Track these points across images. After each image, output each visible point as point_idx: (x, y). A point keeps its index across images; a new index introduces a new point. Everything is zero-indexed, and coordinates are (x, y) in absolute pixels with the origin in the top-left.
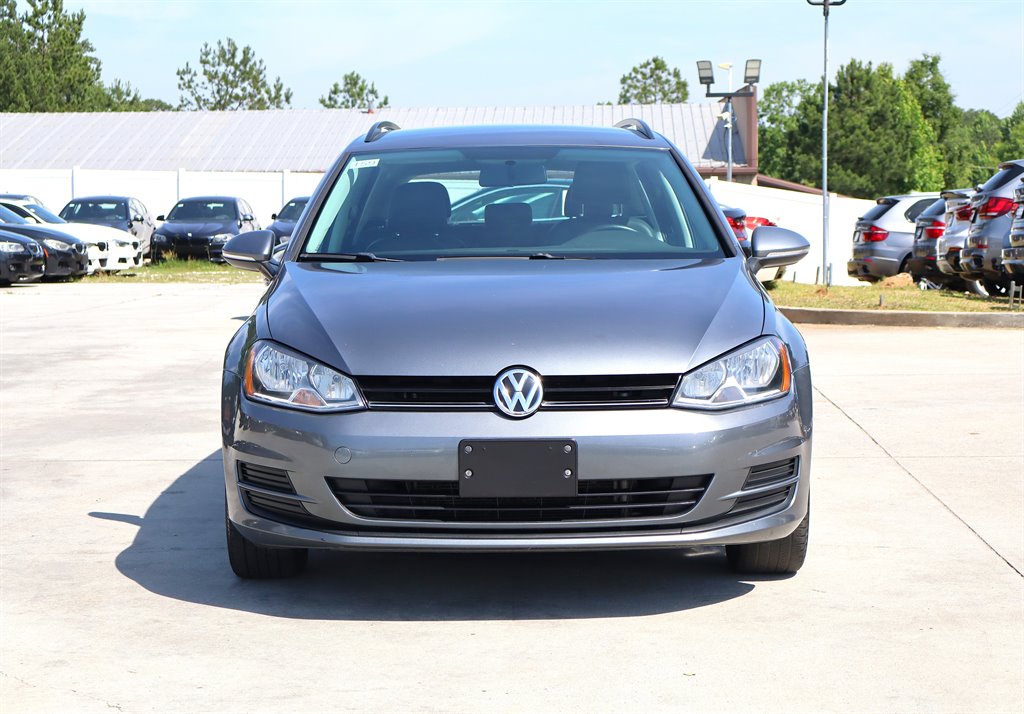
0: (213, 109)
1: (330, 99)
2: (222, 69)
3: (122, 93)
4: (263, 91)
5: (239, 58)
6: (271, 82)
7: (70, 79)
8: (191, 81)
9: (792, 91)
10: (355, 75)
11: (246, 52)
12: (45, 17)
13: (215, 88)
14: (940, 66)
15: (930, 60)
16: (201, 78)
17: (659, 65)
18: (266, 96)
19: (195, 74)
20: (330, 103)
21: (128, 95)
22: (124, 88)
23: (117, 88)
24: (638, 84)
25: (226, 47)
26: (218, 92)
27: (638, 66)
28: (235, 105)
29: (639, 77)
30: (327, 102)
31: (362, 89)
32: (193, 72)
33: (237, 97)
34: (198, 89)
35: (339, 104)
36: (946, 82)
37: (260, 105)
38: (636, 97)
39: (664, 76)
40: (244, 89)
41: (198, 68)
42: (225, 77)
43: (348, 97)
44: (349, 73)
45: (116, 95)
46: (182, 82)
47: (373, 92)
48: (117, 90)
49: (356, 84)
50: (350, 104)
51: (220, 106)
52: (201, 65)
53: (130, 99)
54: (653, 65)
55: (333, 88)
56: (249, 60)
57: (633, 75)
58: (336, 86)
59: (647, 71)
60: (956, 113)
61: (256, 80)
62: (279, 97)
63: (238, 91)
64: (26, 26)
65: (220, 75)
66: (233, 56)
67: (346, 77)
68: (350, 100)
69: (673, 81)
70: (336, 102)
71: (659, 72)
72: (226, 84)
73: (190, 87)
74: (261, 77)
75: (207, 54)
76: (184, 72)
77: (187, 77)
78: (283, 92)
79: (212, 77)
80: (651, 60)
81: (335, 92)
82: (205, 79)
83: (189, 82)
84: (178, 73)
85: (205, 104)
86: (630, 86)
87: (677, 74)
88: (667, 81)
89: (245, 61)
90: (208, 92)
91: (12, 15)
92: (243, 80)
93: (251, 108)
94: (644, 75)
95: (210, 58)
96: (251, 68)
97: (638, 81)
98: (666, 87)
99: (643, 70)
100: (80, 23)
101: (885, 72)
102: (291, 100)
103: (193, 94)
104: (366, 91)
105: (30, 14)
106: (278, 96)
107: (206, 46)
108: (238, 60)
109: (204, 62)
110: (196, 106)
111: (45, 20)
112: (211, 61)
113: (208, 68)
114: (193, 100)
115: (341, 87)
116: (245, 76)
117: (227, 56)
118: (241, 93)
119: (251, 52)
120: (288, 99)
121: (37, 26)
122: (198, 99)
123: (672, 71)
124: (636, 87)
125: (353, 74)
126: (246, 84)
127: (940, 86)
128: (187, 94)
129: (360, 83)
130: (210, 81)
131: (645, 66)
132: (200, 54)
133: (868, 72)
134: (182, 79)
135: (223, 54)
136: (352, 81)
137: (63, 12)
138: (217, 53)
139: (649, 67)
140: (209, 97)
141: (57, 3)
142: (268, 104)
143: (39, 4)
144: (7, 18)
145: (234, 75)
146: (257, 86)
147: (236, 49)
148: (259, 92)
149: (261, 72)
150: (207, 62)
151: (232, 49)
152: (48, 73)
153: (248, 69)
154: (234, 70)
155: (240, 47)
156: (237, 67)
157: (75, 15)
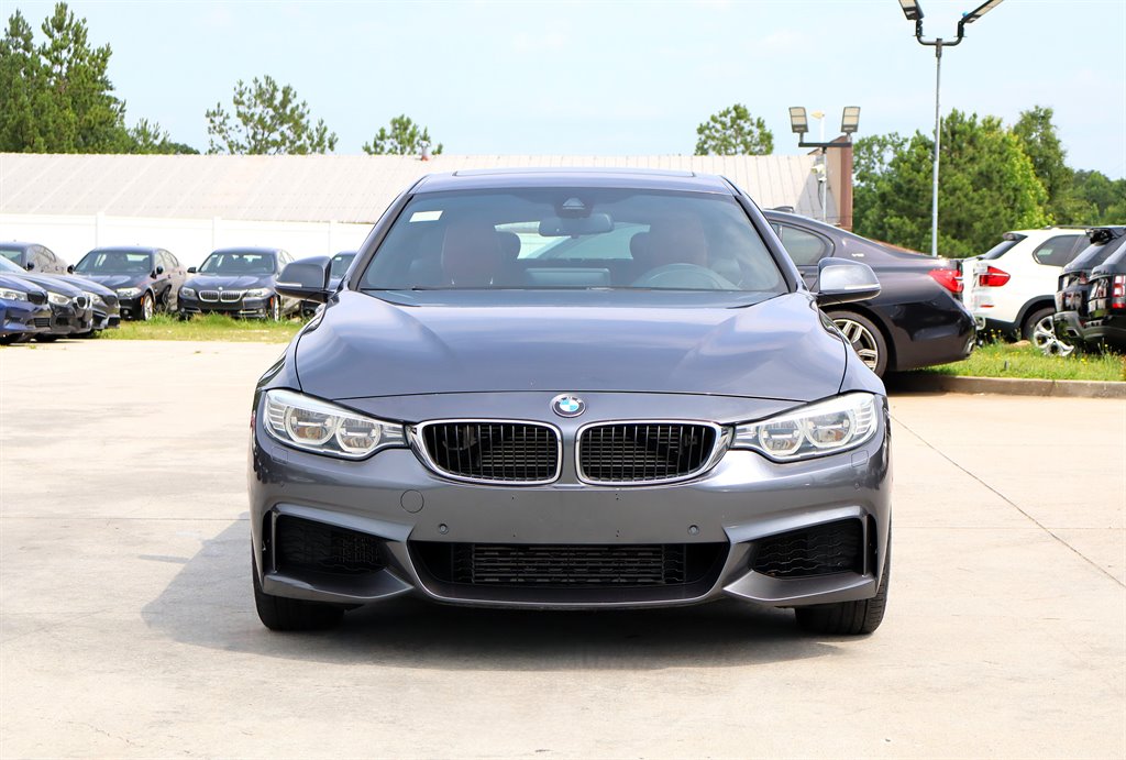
0: (251, 153)
1: (376, 145)
2: (259, 110)
3: (149, 135)
4: (304, 136)
5: (279, 97)
6: (313, 126)
7: (90, 121)
8: (223, 123)
9: (883, 144)
10: (405, 119)
11: (286, 92)
12: (65, 51)
13: (251, 133)
14: (1052, 121)
15: (1042, 114)
16: (235, 121)
17: (741, 113)
18: (308, 142)
19: (228, 117)
20: (375, 149)
21: (156, 138)
22: (151, 130)
23: (144, 129)
24: (717, 135)
25: (264, 86)
26: (253, 137)
27: (717, 114)
28: (273, 150)
29: (719, 126)
30: (373, 149)
31: (412, 136)
32: (225, 114)
33: (275, 143)
34: (230, 132)
35: (386, 151)
36: (1057, 138)
37: (302, 150)
38: (714, 148)
39: (747, 127)
40: (282, 134)
41: (231, 109)
42: (261, 120)
43: (396, 143)
44: (397, 117)
45: (142, 137)
46: (212, 126)
47: (425, 138)
48: (143, 132)
49: (406, 129)
50: (399, 151)
51: (259, 149)
52: (235, 106)
53: (157, 142)
54: (734, 114)
55: (379, 134)
56: (290, 101)
57: (712, 124)
58: (382, 131)
59: (728, 120)
60: (1068, 172)
61: (297, 124)
62: (323, 143)
63: (276, 136)
64: (44, 61)
65: (256, 117)
66: (272, 97)
67: (394, 122)
68: (399, 146)
69: (757, 132)
70: (382, 149)
71: (741, 122)
72: (263, 128)
73: (221, 131)
74: (304, 121)
75: (241, 94)
76: (214, 114)
77: (218, 120)
78: (327, 135)
79: (246, 119)
80: (731, 109)
81: (382, 138)
82: (239, 121)
83: (221, 124)
84: (208, 116)
85: (238, 149)
86: (708, 137)
87: (760, 125)
88: (750, 132)
89: (284, 104)
90: (242, 135)
91: (27, 47)
92: (282, 124)
93: (291, 153)
94: (723, 124)
95: (245, 98)
96: (293, 111)
97: (717, 131)
98: (749, 138)
99: (723, 119)
100: (104, 60)
101: (990, 126)
102: (335, 146)
103: (224, 138)
104: (417, 139)
105: (48, 46)
106: (321, 142)
107: (241, 84)
108: (277, 102)
109: (238, 103)
110: (228, 150)
111: (64, 54)
112: (247, 103)
113: (243, 109)
114: (225, 145)
115: (388, 132)
116: (283, 120)
117: (265, 97)
118: (279, 138)
119: (292, 92)
120: (331, 146)
121: (57, 61)
122: (230, 144)
123: (755, 121)
124: (714, 138)
125: (402, 117)
126: (285, 128)
127: (1050, 142)
128: (218, 139)
129: (411, 128)
130: (245, 124)
131: (725, 114)
132: (234, 93)
133: (972, 125)
134: (212, 121)
135: (260, 94)
136: (402, 125)
137: (86, 46)
138: (254, 92)
139: (729, 116)
140: (243, 141)
141: (79, 35)
142: (310, 150)
143: (58, 35)
144: (21, 51)
145: (272, 118)
146: (299, 128)
147: (275, 89)
148: (300, 138)
149: (302, 116)
150: (242, 103)
151: (270, 90)
152: (67, 112)
153: (288, 112)
154: (271, 113)
155: (281, 88)
156: (275, 109)
157: (100, 51)
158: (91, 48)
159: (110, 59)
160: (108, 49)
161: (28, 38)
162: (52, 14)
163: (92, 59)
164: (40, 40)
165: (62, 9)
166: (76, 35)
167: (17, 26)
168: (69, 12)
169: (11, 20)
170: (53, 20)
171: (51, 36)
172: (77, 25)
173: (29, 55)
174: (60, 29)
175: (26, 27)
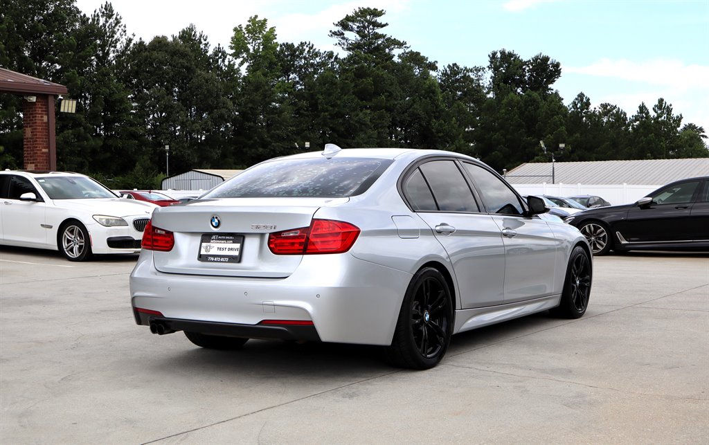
12: (662, 118)
91: (647, 117)
100: (680, 120)
105: (655, 116)
137: (672, 115)
141: (669, 110)
143: (659, 112)
144: (644, 119)
157: (677, 117)
158: (675, 116)
159: (682, 120)
160: (681, 115)
161: (648, 113)
162: (657, 103)
163: (674, 121)
164: (652, 114)
165: (661, 101)
166: (667, 111)
167: (642, 108)
168: (664, 102)
169: (640, 107)
170: (658, 106)
171: (656, 112)
172: (668, 107)
173: (647, 121)
174: (660, 109)
175: (646, 109)
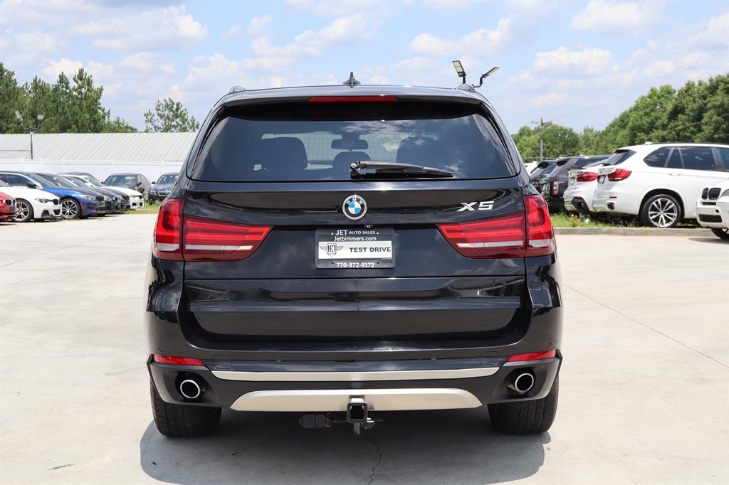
0: (161, 132)
2: (167, 112)
3: (120, 124)
4: (186, 123)
5: (175, 107)
6: (189, 119)
8: (152, 118)
11: (178, 105)
12: (83, 89)
13: (164, 122)
16: (156, 117)
18: (187, 126)
19: (153, 115)
22: (121, 121)
25: (168, 102)
26: (165, 124)
28: (173, 129)
33: (174, 126)
34: (155, 122)
37: (184, 130)
40: (177, 122)
41: (155, 113)
42: (168, 116)
45: (116, 125)
48: (118, 122)
51: (167, 130)
53: (125, 126)
56: (179, 108)
61: (183, 117)
63: (174, 123)
64: (75, 93)
65: (166, 116)
66: (172, 107)
72: (169, 119)
73: (151, 122)
74: (186, 117)
75: (159, 106)
77: (150, 117)
78: (196, 122)
79: (162, 117)
82: (158, 117)
83: (150, 119)
84: (145, 115)
85: (158, 129)
89: (177, 109)
90: (160, 123)
91: (67, 88)
92: (176, 118)
95: (161, 107)
96: (181, 112)
100: (100, 92)
103: (152, 124)
105: (76, 87)
106: (193, 126)
107: (159, 102)
108: (174, 109)
109: (158, 110)
110: (154, 130)
111: (83, 90)
112: (161, 110)
113: (160, 112)
114: (152, 127)
116: (177, 116)
117: (169, 106)
118: (176, 124)
119: (181, 105)
120: (197, 127)
121: (80, 93)
122: (155, 127)
126: (178, 120)
128: (150, 125)
132: (155, 106)
134: (147, 118)
135: (167, 106)
137: (92, 86)
138: (164, 105)
140: (160, 126)
141: (89, 82)
142: (188, 129)
143: (80, 82)
144: (64, 89)
145: (172, 116)
146: (184, 121)
147: (173, 104)
148: (184, 123)
149: (185, 115)
150: (159, 110)
151: (171, 103)
152: (85, 114)
153: (179, 113)
154: (172, 113)
155: (175, 103)
156: (174, 112)
157: (98, 89)
158: (95, 88)
159: (103, 92)
160: (101, 87)
161: (67, 84)
162: (77, 73)
163: (95, 92)
164: (73, 84)
165: (81, 71)
167: (62, 79)
168: (84, 72)
169: (60, 76)
170: (78, 76)
171: (77, 83)
172: (89, 79)
173: (68, 91)
174: (81, 80)
175: (66, 79)
